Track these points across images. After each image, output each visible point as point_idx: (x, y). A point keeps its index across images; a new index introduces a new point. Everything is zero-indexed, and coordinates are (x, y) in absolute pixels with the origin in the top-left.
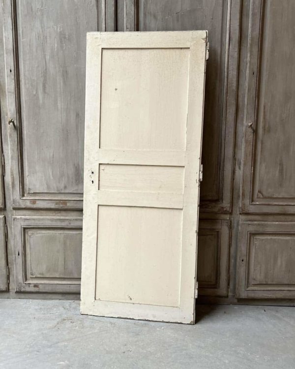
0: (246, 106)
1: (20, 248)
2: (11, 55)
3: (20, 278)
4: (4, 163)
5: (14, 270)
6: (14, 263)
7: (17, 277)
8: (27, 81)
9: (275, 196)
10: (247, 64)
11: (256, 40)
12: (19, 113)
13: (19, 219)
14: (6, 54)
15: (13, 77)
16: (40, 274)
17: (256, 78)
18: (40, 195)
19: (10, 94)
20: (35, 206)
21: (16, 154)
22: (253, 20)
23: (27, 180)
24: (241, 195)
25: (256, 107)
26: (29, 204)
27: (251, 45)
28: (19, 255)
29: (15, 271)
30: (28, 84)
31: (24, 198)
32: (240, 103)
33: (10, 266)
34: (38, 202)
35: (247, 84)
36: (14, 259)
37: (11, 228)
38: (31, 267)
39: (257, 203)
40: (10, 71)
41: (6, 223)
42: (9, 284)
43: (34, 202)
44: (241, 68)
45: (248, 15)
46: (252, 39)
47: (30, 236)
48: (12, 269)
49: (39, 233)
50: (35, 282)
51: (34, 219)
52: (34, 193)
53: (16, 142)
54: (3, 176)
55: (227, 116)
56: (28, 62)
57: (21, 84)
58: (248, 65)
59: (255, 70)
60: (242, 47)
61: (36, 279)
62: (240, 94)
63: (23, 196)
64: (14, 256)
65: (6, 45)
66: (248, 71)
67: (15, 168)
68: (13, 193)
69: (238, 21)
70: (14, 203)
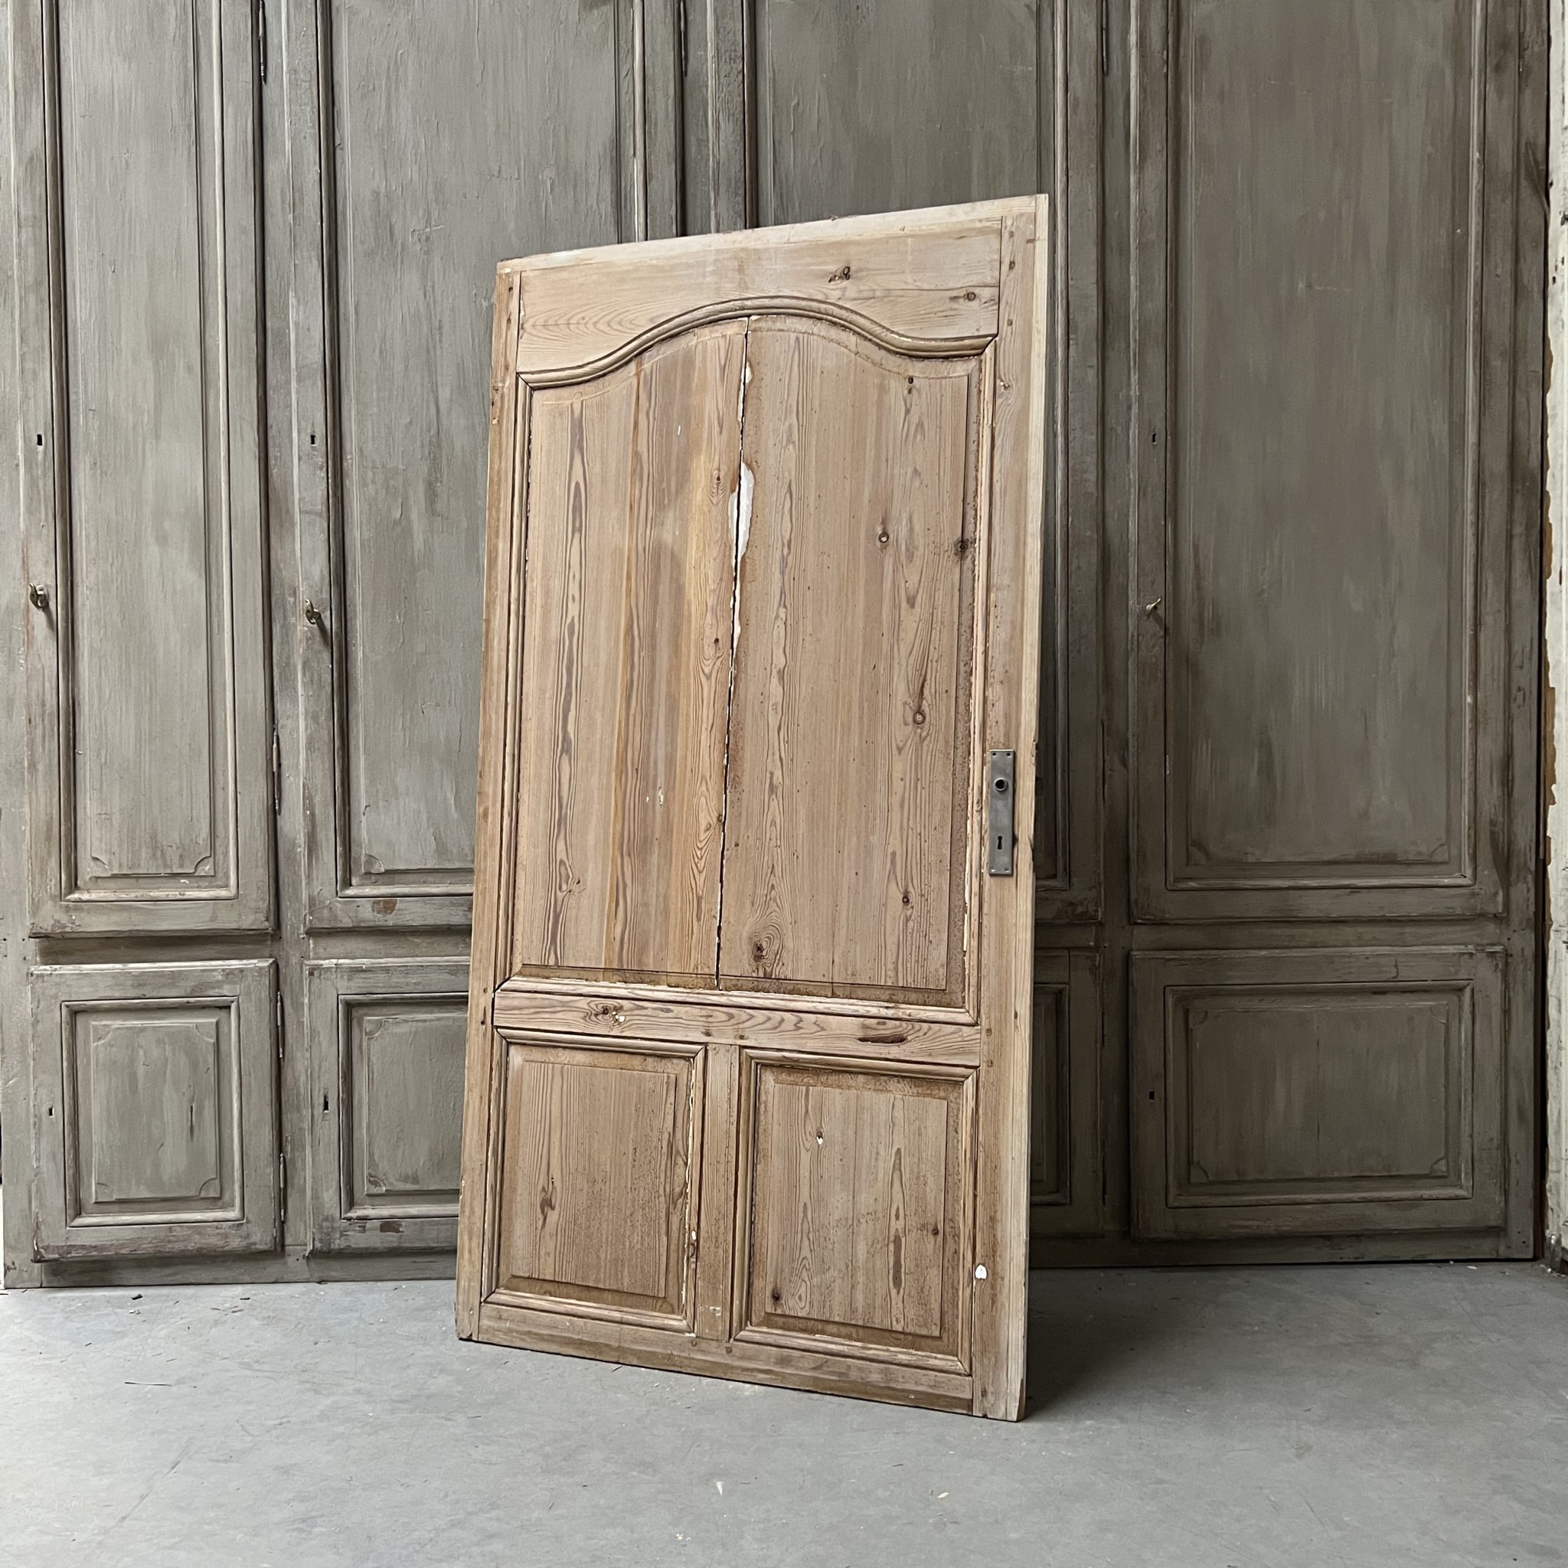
0: (1133, 548)
1: (330, 1081)
2: (314, 383)
3: (330, 1197)
4: (279, 765)
5: (304, 1169)
6: (308, 1138)
7: (316, 1196)
8: (370, 474)
9: (1251, 859)
10: (1129, 408)
11: (1157, 328)
12: (337, 584)
13: (329, 969)
14: (299, 381)
15: (321, 460)
16: (406, 1179)
17: (1163, 454)
18: (410, 877)
19: (307, 518)
20: (391, 920)
21: (325, 732)
22: (1143, 264)
23: (363, 827)
24: (1133, 855)
25: (1171, 549)
26: (368, 914)
27: (1142, 345)
28: (326, 1107)
29: (309, 1173)
30: (373, 482)
31: (350, 892)
32: (1115, 540)
33: (289, 1156)
34: (400, 904)
35: (1133, 476)
36: (306, 1125)
37: (298, 1006)
38: (371, 1156)
39: (1193, 884)
40: (309, 439)
41: (278, 989)
42: (283, 1223)
43: (387, 903)
44: (1111, 421)
45: (1124, 251)
46: (1143, 326)
47: (370, 1034)
48: (299, 1164)
49: (406, 1021)
50: (386, 1211)
51: (386, 970)
52: (388, 872)
53: (328, 689)
54: (274, 812)
55: (1072, 582)
56: (375, 410)
57: (347, 482)
58: (1135, 409)
59: (1159, 426)
60: (1111, 354)
61: (388, 1198)
62: (1109, 507)
63: (347, 884)
64: (307, 1113)
65: (297, 353)
66: (1134, 431)
67: (318, 781)
68: (309, 877)
69: (1094, 268)
70: (311, 913)
